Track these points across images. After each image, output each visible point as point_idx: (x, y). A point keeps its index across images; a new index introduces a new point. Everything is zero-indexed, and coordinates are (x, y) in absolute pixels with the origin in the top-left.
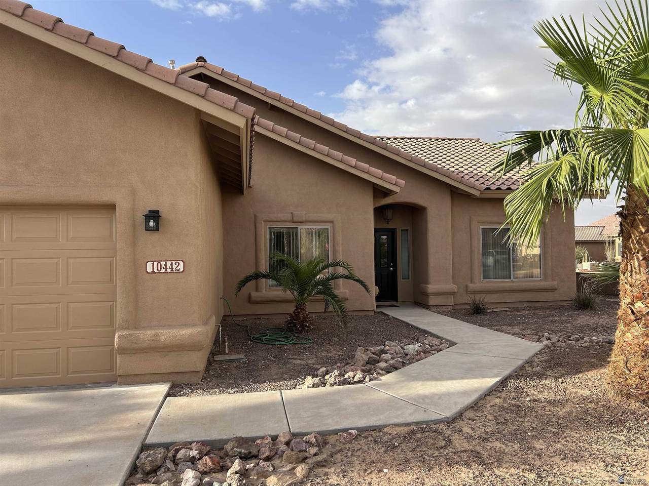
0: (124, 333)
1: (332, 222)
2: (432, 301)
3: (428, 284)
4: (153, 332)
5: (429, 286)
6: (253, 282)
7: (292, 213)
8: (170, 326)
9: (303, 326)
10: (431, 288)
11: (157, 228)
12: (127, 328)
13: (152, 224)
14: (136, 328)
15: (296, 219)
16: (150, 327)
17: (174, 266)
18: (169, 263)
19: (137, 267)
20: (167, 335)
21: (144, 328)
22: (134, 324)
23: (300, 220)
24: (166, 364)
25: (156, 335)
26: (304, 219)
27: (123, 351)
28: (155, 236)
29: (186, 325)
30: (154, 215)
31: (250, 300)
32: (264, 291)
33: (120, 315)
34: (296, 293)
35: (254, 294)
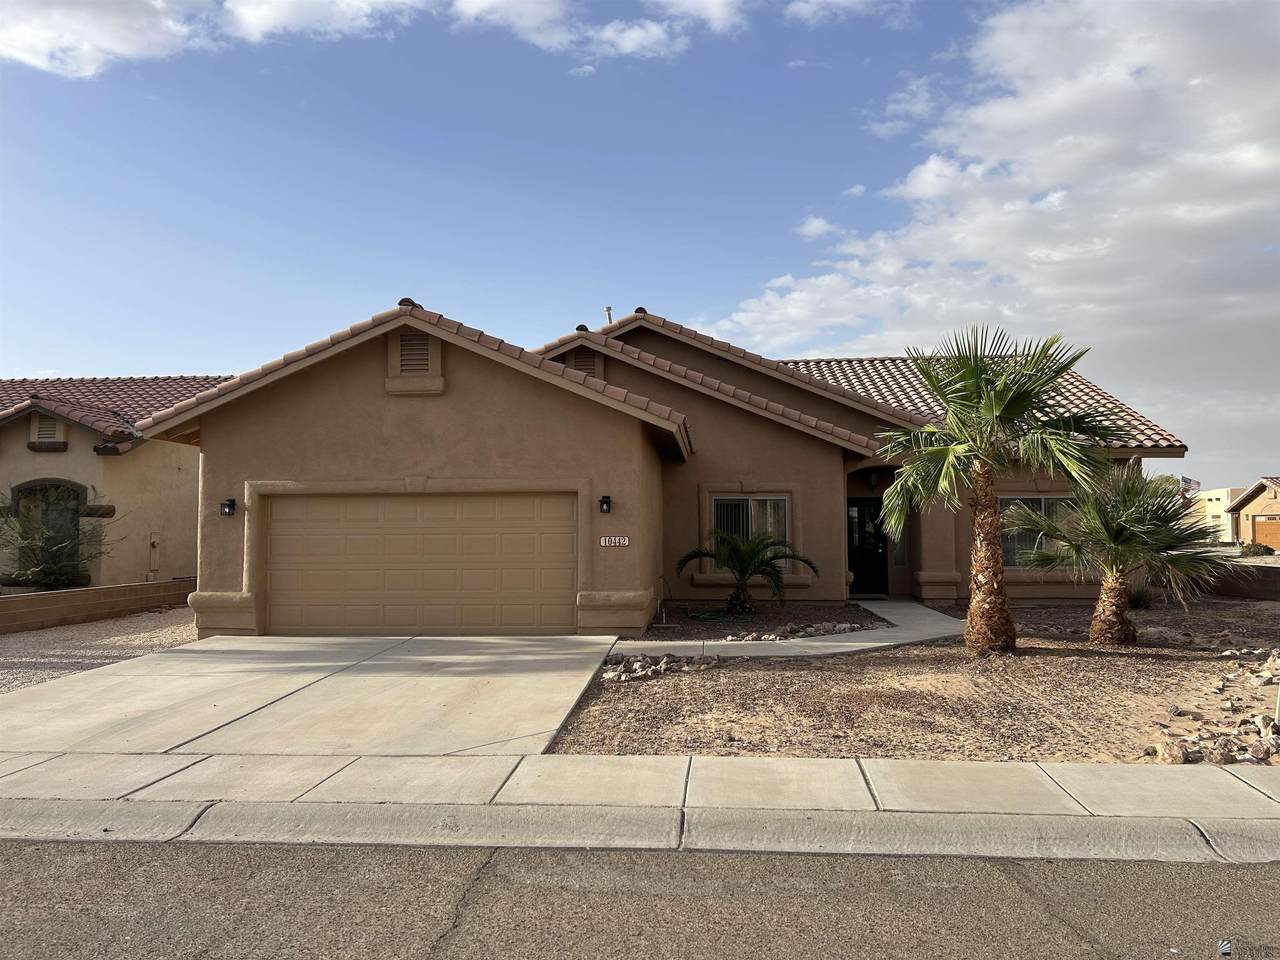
0: (584, 593)
1: (790, 492)
2: (926, 593)
3: (920, 570)
4: (606, 593)
5: (922, 573)
6: (696, 560)
7: (741, 483)
8: (618, 590)
9: (743, 608)
10: (924, 575)
11: (609, 511)
12: (587, 590)
13: (605, 507)
14: (593, 590)
15: (745, 489)
16: (603, 590)
17: (622, 541)
18: (617, 539)
19: (593, 541)
20: (617, 596)
21: (599, 590)
22: (591, 586)
23: (750, 490)
24: (614, 620)
25: (608, 596)
26: (755, 489)
27: (583, 607)
28: (607, 517)
29: (629, 590)
30: (606, 500)
31: (693, 583)
32: (708, 573)
33: (581, 579)
34: (736, 574)
35: (697, 576)
